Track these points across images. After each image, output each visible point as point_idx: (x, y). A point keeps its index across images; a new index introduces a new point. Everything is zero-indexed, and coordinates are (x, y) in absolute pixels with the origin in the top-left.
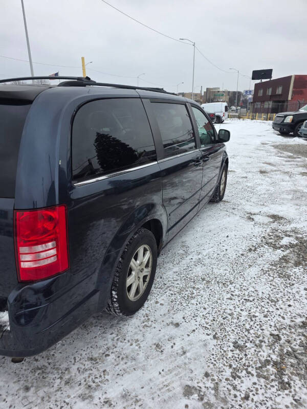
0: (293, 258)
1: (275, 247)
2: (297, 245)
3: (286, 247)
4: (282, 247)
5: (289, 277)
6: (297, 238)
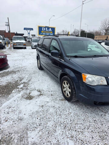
0: (18, 82)
1: (24, 83)
2: (18, 86)
3: (21, 84)
4: (22, 84)
5: (19, 78)
6: (18, 88)
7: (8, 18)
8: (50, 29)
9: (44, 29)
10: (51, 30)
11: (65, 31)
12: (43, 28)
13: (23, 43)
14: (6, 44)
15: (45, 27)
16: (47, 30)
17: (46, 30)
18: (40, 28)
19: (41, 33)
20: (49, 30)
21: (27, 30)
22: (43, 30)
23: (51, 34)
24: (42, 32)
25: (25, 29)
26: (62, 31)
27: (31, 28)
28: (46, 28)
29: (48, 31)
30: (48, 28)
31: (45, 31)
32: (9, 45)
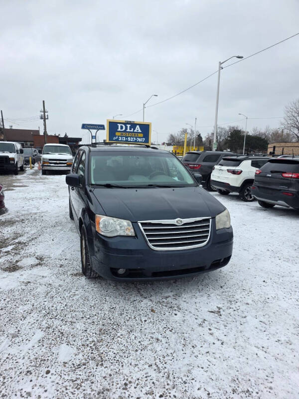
7: (44, 101)
8: (138, 126)
9: (122, 128)
10: (140, 131)
11: (189, 131)
12: (119, 125)
13: (66, 160)
14: (27, 162)
15: (126, 123)
16: (130, 129)
17: (128, 130)
18: (113, 126)
19: (116, 136)
20: (136, 131)
21: (89, 129)
22: (119, 130)
23: (139, 140)
24: (117, 134)
25: (84, 126)
26: (182, 130)
27: (99, 126)
28: (129, 126)
29: (133, 132)
30: (133, 125)
31: (125, 131)
32: (36, 165)
